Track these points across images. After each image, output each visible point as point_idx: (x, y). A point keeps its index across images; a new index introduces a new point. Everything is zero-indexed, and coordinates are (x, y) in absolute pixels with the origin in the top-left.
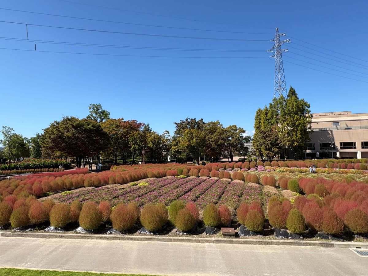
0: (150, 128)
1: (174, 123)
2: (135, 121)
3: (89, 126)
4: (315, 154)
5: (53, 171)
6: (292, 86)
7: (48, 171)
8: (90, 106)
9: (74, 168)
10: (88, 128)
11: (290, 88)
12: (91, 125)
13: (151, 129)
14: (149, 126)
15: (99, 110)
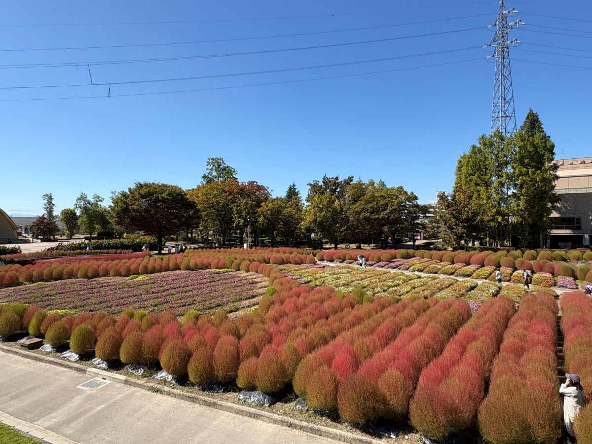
0: (296, 191)
1: (308, 185)
2: (255, 182)
3: (163, 196)
4: (581, 237)
5: (121, 253)
6: (532, 109)
7: (116, 253)
8: (208, 161)
9: (164, 249)
10: (160, 198)
11: (528, 112)
12: (167, 193)
13: (298, 191)
14: (296, 187)
15: (221, 165)
